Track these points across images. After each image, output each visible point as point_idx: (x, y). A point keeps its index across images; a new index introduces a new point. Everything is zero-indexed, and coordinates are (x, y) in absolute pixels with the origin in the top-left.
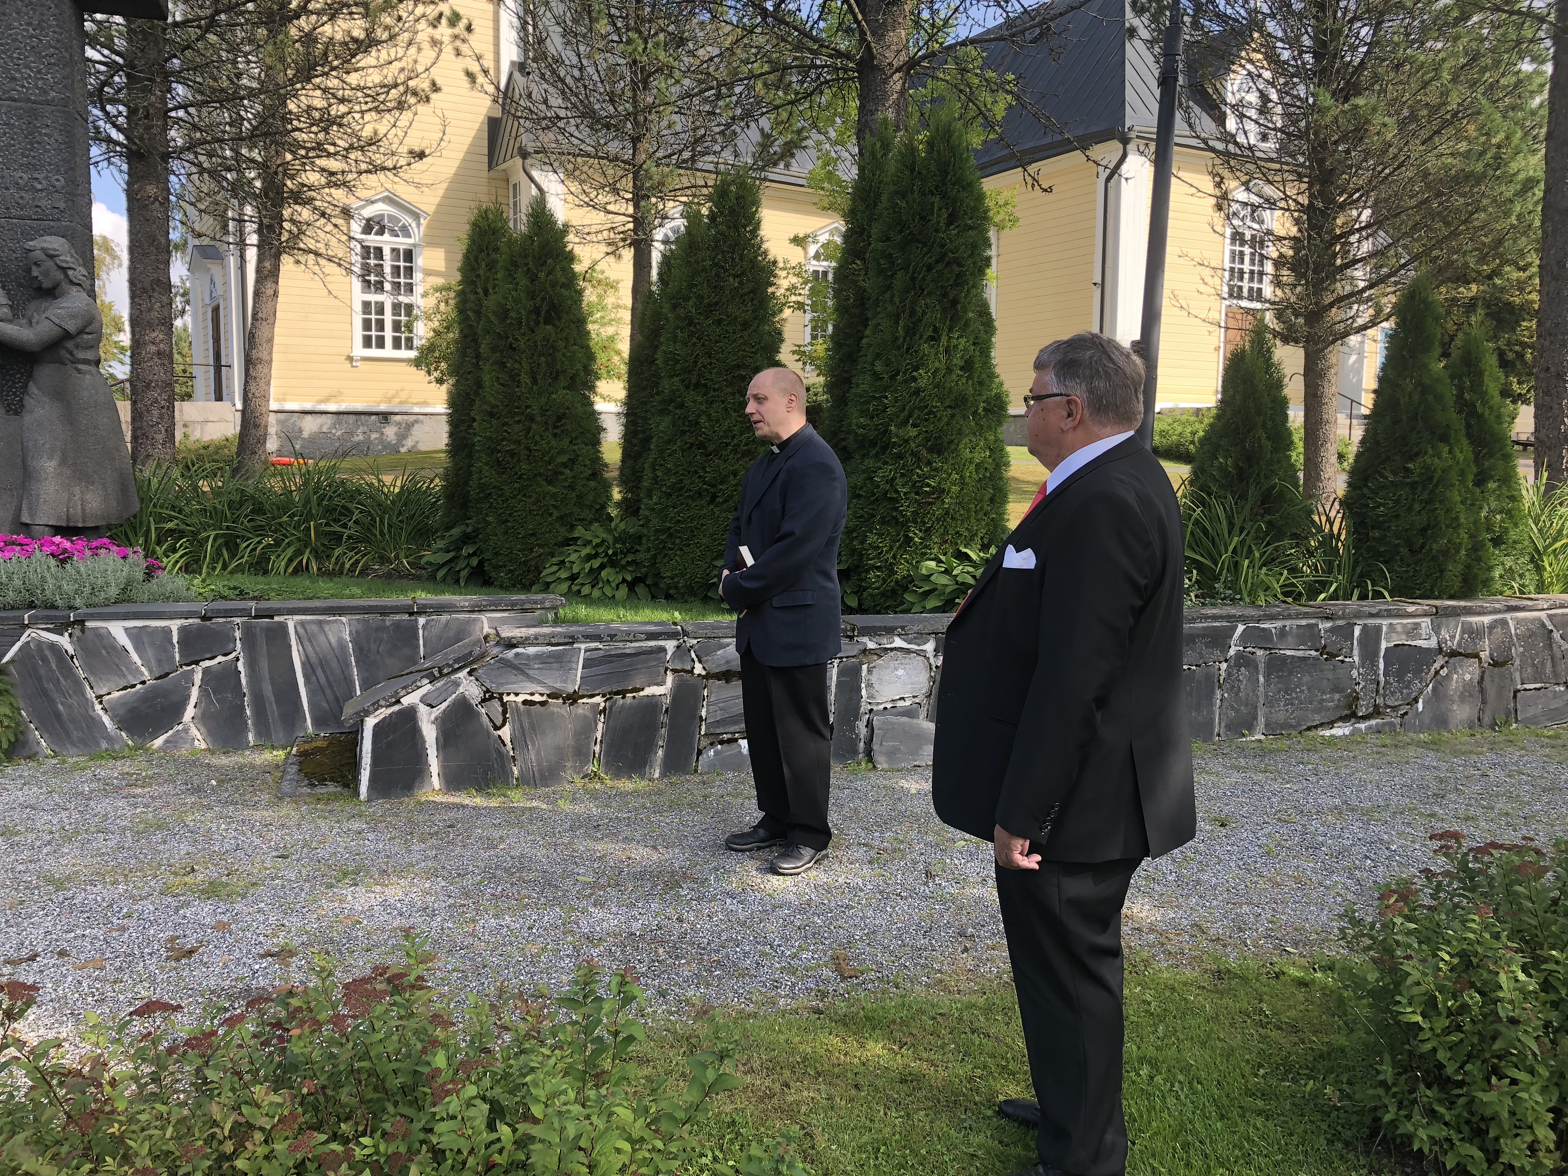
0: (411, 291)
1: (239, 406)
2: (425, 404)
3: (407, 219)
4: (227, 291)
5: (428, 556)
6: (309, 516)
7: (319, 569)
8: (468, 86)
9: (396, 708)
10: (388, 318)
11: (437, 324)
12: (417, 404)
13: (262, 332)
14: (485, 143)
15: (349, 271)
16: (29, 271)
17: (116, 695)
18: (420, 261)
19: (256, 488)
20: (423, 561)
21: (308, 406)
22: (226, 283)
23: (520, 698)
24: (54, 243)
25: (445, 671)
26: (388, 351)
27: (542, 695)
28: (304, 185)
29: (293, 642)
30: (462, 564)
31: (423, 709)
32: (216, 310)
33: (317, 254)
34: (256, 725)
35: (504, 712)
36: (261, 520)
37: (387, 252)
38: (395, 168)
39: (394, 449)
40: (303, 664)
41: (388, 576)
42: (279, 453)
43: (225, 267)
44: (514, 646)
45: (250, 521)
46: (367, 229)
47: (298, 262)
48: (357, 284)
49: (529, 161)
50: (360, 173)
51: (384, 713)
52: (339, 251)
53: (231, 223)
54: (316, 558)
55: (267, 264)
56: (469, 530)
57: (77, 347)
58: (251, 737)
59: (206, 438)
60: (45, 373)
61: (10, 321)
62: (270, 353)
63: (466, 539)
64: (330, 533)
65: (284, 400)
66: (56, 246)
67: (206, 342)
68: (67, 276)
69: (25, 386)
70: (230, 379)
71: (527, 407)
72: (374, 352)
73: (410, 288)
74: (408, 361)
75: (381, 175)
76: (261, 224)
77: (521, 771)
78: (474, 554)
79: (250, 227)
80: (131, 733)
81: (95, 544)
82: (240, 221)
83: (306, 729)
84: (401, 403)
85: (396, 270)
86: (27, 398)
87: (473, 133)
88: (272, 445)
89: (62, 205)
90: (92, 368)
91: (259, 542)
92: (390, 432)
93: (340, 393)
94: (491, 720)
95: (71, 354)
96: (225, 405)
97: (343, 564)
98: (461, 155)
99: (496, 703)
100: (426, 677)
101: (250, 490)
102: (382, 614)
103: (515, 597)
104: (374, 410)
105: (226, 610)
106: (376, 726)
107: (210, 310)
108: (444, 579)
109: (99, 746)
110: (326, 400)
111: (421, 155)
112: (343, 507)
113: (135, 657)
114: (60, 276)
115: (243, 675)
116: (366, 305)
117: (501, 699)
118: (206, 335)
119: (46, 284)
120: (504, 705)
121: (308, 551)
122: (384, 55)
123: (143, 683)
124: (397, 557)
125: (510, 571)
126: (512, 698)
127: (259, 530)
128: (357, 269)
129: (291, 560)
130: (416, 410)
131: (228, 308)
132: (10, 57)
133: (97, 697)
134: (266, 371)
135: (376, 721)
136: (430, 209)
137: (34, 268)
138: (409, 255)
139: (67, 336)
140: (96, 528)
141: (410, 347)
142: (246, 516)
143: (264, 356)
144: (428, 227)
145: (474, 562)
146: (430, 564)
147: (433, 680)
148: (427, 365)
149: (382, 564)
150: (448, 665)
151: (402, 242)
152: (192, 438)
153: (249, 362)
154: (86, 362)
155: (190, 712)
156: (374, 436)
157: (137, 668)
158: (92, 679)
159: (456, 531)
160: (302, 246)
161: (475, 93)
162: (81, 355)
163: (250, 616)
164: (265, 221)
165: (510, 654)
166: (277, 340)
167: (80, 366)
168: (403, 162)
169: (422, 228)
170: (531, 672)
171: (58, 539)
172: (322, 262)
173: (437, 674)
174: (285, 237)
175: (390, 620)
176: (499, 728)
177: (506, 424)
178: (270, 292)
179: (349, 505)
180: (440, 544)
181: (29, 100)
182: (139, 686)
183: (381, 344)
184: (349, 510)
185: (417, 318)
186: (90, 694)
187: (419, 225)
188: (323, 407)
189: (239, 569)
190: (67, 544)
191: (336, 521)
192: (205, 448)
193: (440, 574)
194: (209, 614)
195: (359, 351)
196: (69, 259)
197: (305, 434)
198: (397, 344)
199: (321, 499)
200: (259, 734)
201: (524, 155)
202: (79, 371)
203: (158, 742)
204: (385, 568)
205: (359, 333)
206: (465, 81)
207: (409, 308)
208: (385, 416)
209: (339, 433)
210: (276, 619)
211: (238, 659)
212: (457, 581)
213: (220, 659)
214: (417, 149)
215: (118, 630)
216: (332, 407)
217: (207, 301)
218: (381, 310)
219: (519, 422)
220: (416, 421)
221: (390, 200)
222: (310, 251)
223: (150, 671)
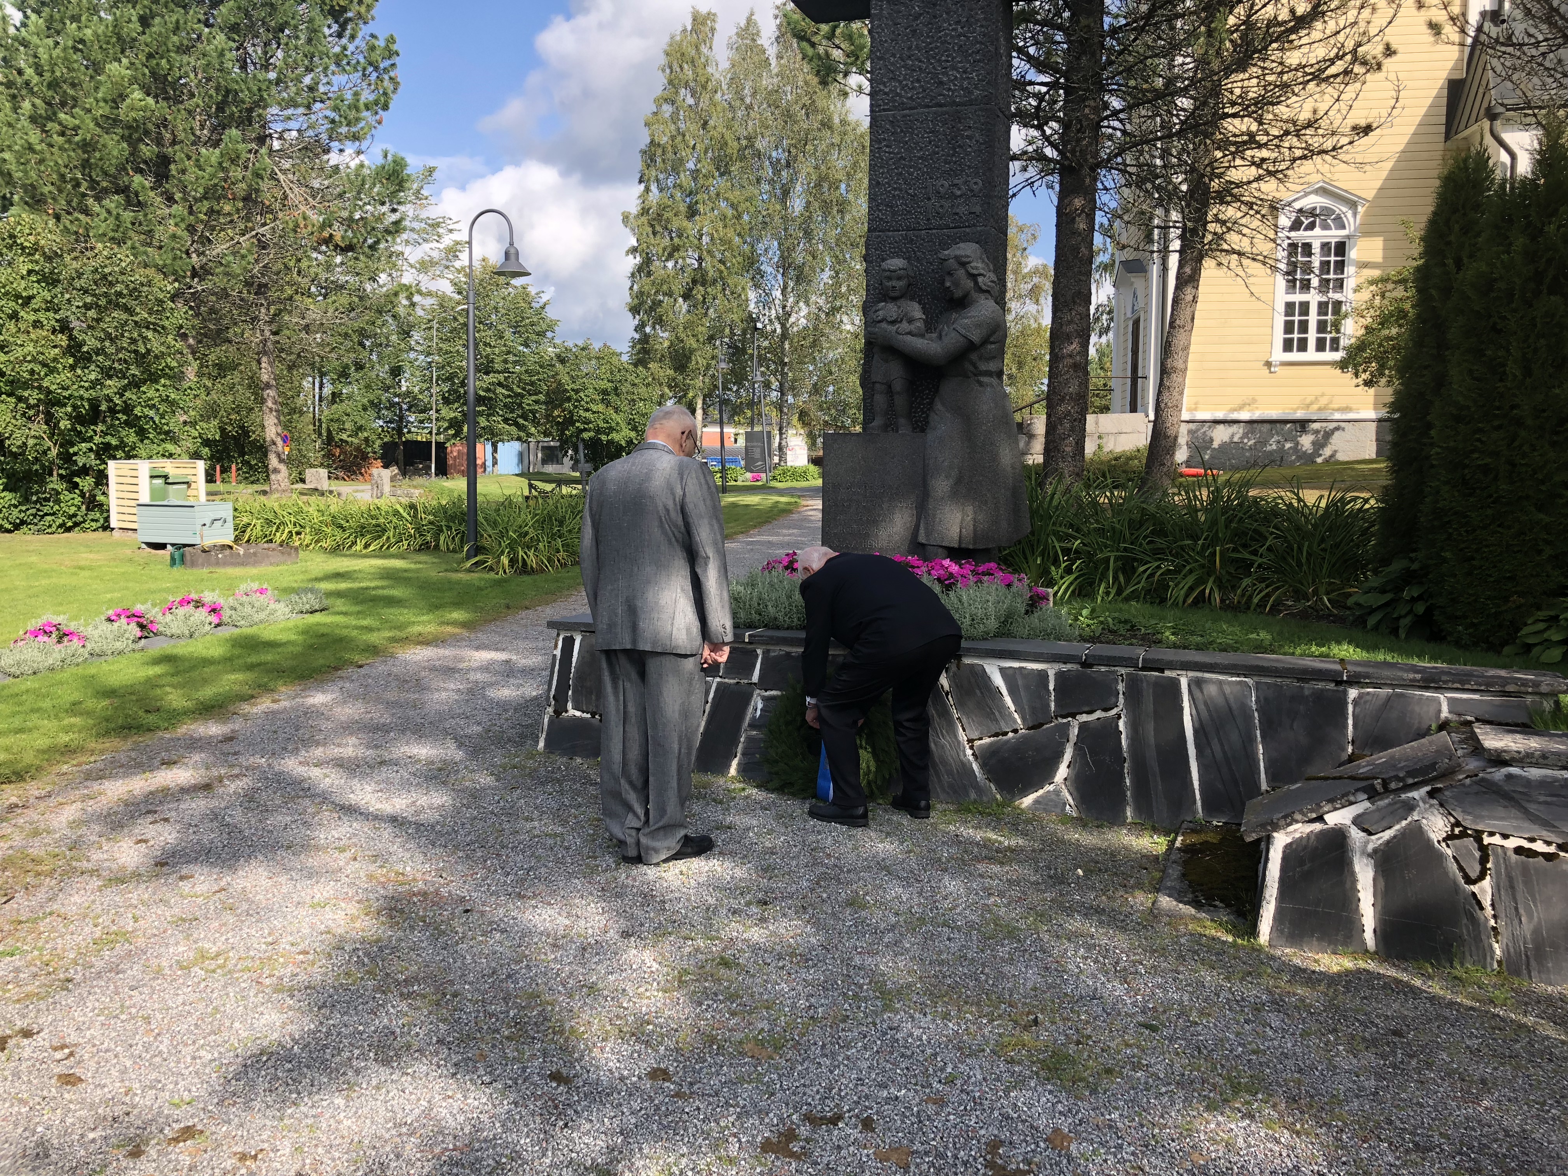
0: (1341, 287)
1: (1152, 417)
2: (1347, 409)
3: (1341, 209)
4: (1148, 304)
5: (1357, 595)
6: (1214, 541)
7: (1222, 601)
8: (1432, 39)
9: (1317, 827)
10: (1313, 318)
11: (1370, 320)
12: (1338, 410)
13: (1179, 339)
14: (1444, 110)
15: (1274, 269)
16: (943, 282)
17: (987, 740)
18: (1353, 254)
19: (1158, 507)
20: (1350, 602)
21: (1220, 415)
22: (1148, 296)
23: (1512, 843)
24: (968, 249)
25: (1393, 786)
26: (1311, 354)
27: (1548, 843)
28: (1231, 183)
29: (1186, 704)
30: (1402, 609)
31: (1356, 835)
32: (1136, 323)
33: (1240, 254)
34: (1136, 797)
35: (1484, 860)
36: (1161, 542)
37: (1316, 248)
38: (1334, 149)
39: (1309, 459)
40: (1196, 732)
41: (1304, 615)
42: (1188, 463)
43: (1148, 280)
44: (1506, 763)
45: (1149, 543)
46: (1296, 226)
47: (1220, 264)
48: (1281, 282)
49: (1498, 123)
50: (1294, 160)
51: (1300, 830)
52: (1264, 247)
53: (1156, 231)
54: (1220, 588)
55: (1188, 270)
56: (1415, 566)
57: (980, 358)
58: (1129, 813)
59: (1119, 449)
60: (948, 387)
61: (922, 336)
62: (1186, 362)
63: (1409, 577)
64: (1237, 560)
65: (1196, 409)
66: (968, 253)
67: (1125, 355)
68: (976, 283)
69: (931, 403)
70: (1145, 390)
71: (1513, 407)
72: (1295, 356)
73: (1340, 285)
74: (1333, 364)
75: (1317, 159)
76: (1184, 228)
77: (1506, 951)
78: (1420, 598)
79: (1174, 233)
80: (1001, 788)
81: (981, 569)
82: (1165, 228)
83: (1195, 812)
84: (1320, 409)
85: (1325, 265)
86: (932, 414)
87: (1429, 101)
88: (1181, 455)
89: (978, 209)
90: (994, 381)
91: (1159, 567)
92: (1306, 442)
93: (1254, 401)
94: (1461, 869)
95: (974, 365)
96: (1139, 416)
97: (1251, 597)
98: (1412, 129)
99: (1470, 842)
100: (1364, 790)
101: (1152, 508)
102: (1299, 680)
103: (1492, 672)
104: (1290, 417)
105: (1109, 658)
106: (1288, 847)
107: (1131, 323)
108: (1376, 628)
109: (968, 795)
110: (1241, 408)
111: (1367, 130)
112: (1255, 530)
113: (1008, 700)
114: (970, 284)
115: (1123, 736)
116: (1290, 308)
117: (1478, 839)
118: (1126, 348)
119: (958, 293)
120: (1484, 849)
121: (1211, 580)
122: (1331, 26)
123: (1015, 731)
124: (1316, 592)
125: (1473, 625)
126: (1497, 840)
127: (1157, 553)
128: (1283, 266)
129: (1191, 589)
130: (1337, 416)
131: (1148, 320)
132: (939, 61)
133: (970, 741)
134: (1180, 380)
135: (1289, 840)
136: (1370, 195)
137: (947, 278)
138: (1341, 248)
139: (971, 347)
140: (987, 551)
141: (1335, 348)
142: (1145, 537)
143: (1179, 364)
144: (1366, 214)
145: (1420, 608)
146: (1358, 604)
147: (1373, 794)
148: (1355, 366)
149: (1297, 600)
150: (1398, 779)
151: (1334, 235)
152: (1106, 450)
153: (1164, 371)
154: (989, 374)
155: (1062, 772)
156: (1288, 445)
157: (1010, 714)
158: (964, 720)
159: (1397, 566)
160: (1225, 247)
161: (1441, 47)
162: (983, 367)
163: (1136, 666)
164: (1189, 224)
165: (1499, 774)
166: (1193, 348)
167: (982, 379)
168: (1344, 140)
169: (1358, 217)
170: (1532, 807)
171: (947, 562)
172: (1246, 262)
173: (1379, 788)
174: (1209, 237)
175: (1308, 688)
176: (1474, 882)
177: (1480, 430)
178: (1189, 298)
179: (1263, 529)
180: (1374, 581)
181: (954, 103)
182: (1011, 735)
183: (1303, 346)
184: (1261, 534)
185: (1346, 316)
186: (962, 736)
187: (1355, 214)
188: (1235, 416)
189: (1134, 596)
190: (955, 568)
191: (1245, 546)
192: (1116, 459)
193: (1372, 621)
194: (1090, 661)
195: (1279, 355)
196: (980, 265)
197: (1215, 445)
198: (1321, 346)
199: (1229, 521)
200: (1139, 810)
201: (1493, 117)
202: (981, 384)
203: (1027, 801)
204: (1300, 606)
205: (1279, 336)
206: (1427, 36)
207: (1338, 304)
208: (1303, 425)
209: (1252, 442)
210: (1168, 673)
211: (1119, 717)
212: (1395, 631)
213: (1099, 714)
214: (1363, 123)
215: (994, 671)
216: (1245, 415)
217: (1129, 315)
218: (1305, 308)
219: (1499, 427)
220: (1337, 429)
221: (1323, 191)
222: (1234, 252)
223: (1023, 719)
